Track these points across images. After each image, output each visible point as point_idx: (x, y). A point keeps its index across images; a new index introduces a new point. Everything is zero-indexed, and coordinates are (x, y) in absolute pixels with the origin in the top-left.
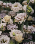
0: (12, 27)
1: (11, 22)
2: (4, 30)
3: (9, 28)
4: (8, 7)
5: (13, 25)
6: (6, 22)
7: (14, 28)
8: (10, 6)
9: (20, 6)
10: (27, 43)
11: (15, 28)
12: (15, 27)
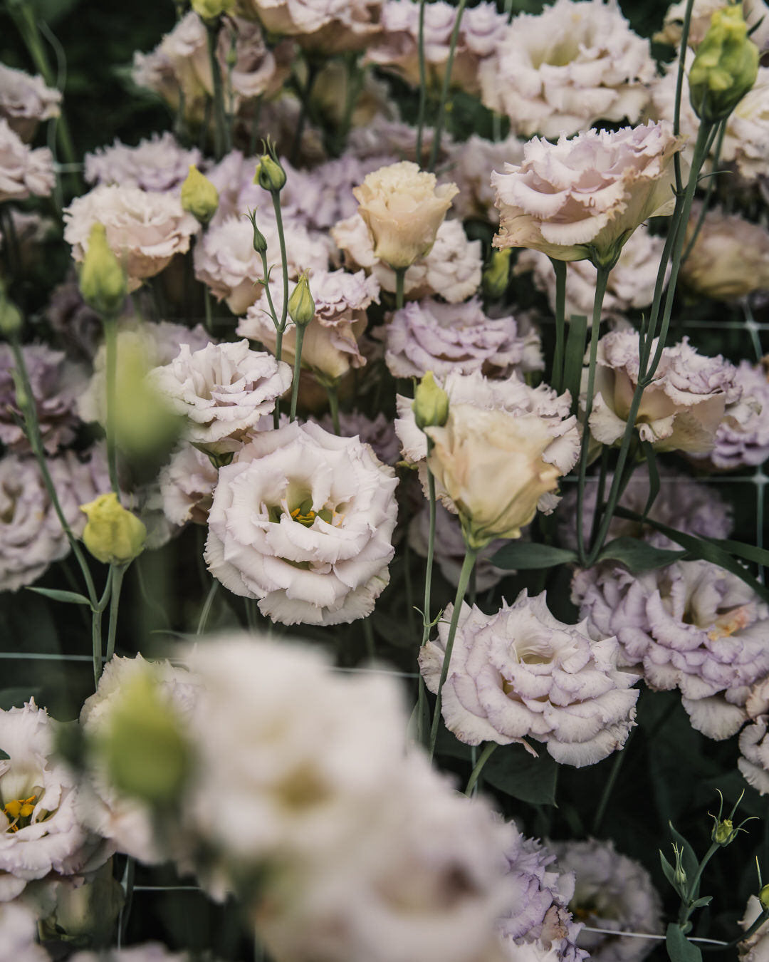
0: (451, 336)
1: (450, 268)
2: (341, 368)
3: (410, 347)
4: (438, 54)
5: (474, 310)
6: (382, 263)
7: (481, 356)
8: (478, 44)
9: (625, 49)
10: (628, 578)
11: (491, 353)
12: (502, 348)
